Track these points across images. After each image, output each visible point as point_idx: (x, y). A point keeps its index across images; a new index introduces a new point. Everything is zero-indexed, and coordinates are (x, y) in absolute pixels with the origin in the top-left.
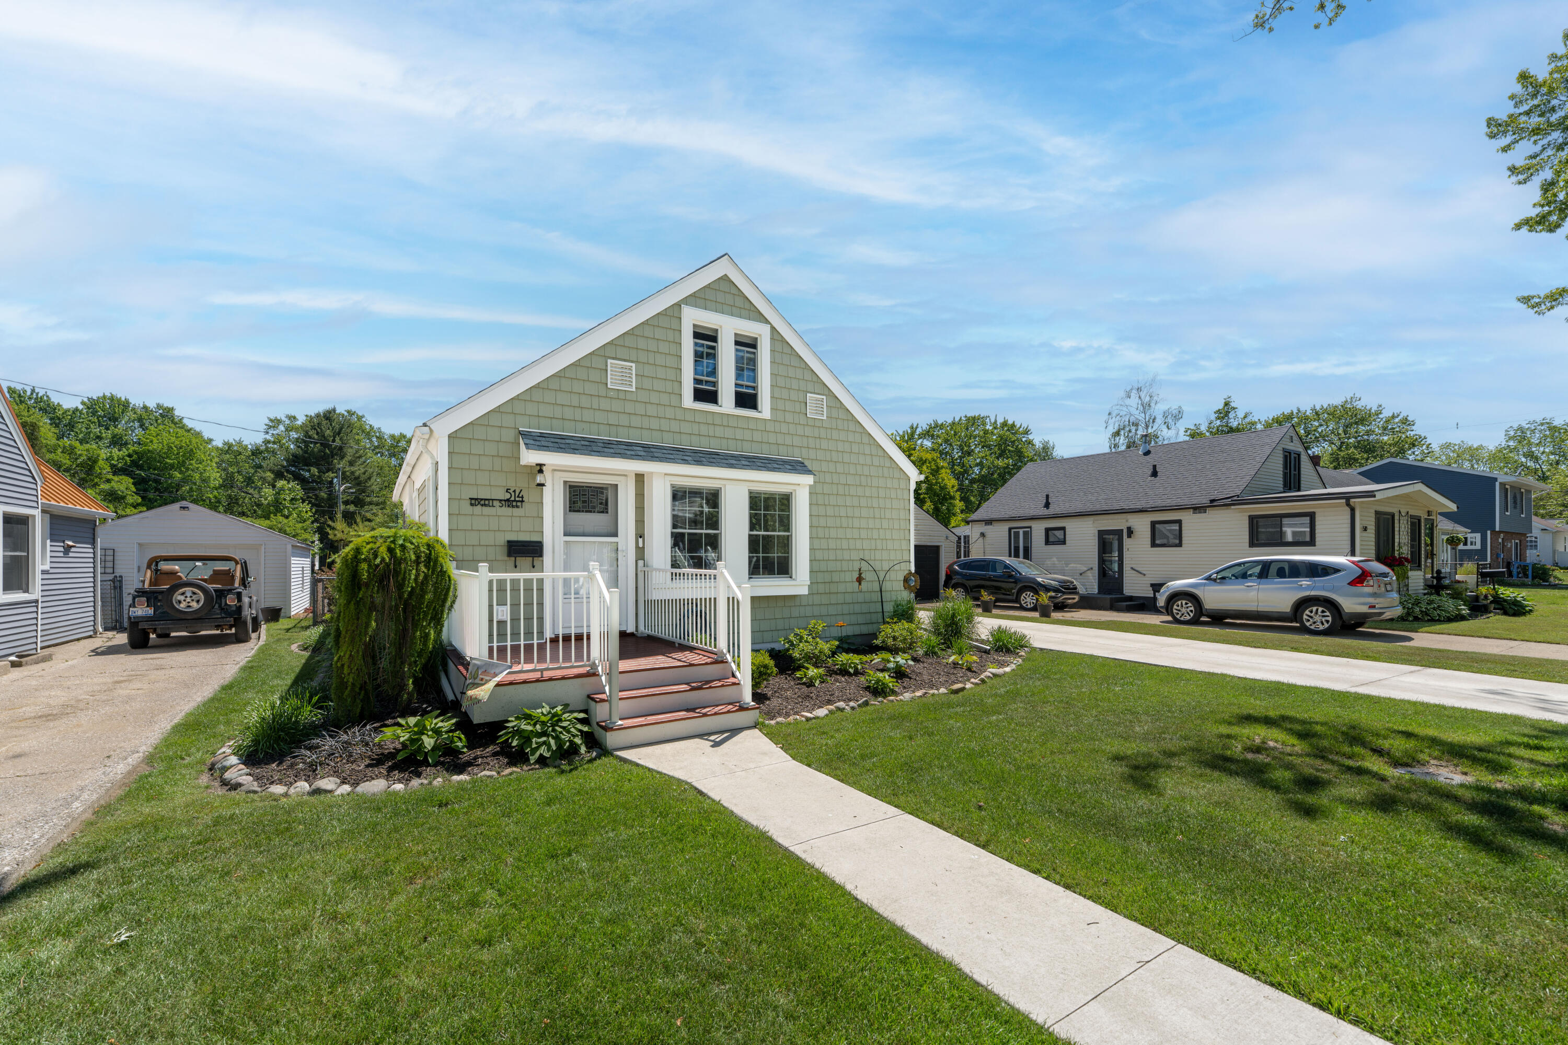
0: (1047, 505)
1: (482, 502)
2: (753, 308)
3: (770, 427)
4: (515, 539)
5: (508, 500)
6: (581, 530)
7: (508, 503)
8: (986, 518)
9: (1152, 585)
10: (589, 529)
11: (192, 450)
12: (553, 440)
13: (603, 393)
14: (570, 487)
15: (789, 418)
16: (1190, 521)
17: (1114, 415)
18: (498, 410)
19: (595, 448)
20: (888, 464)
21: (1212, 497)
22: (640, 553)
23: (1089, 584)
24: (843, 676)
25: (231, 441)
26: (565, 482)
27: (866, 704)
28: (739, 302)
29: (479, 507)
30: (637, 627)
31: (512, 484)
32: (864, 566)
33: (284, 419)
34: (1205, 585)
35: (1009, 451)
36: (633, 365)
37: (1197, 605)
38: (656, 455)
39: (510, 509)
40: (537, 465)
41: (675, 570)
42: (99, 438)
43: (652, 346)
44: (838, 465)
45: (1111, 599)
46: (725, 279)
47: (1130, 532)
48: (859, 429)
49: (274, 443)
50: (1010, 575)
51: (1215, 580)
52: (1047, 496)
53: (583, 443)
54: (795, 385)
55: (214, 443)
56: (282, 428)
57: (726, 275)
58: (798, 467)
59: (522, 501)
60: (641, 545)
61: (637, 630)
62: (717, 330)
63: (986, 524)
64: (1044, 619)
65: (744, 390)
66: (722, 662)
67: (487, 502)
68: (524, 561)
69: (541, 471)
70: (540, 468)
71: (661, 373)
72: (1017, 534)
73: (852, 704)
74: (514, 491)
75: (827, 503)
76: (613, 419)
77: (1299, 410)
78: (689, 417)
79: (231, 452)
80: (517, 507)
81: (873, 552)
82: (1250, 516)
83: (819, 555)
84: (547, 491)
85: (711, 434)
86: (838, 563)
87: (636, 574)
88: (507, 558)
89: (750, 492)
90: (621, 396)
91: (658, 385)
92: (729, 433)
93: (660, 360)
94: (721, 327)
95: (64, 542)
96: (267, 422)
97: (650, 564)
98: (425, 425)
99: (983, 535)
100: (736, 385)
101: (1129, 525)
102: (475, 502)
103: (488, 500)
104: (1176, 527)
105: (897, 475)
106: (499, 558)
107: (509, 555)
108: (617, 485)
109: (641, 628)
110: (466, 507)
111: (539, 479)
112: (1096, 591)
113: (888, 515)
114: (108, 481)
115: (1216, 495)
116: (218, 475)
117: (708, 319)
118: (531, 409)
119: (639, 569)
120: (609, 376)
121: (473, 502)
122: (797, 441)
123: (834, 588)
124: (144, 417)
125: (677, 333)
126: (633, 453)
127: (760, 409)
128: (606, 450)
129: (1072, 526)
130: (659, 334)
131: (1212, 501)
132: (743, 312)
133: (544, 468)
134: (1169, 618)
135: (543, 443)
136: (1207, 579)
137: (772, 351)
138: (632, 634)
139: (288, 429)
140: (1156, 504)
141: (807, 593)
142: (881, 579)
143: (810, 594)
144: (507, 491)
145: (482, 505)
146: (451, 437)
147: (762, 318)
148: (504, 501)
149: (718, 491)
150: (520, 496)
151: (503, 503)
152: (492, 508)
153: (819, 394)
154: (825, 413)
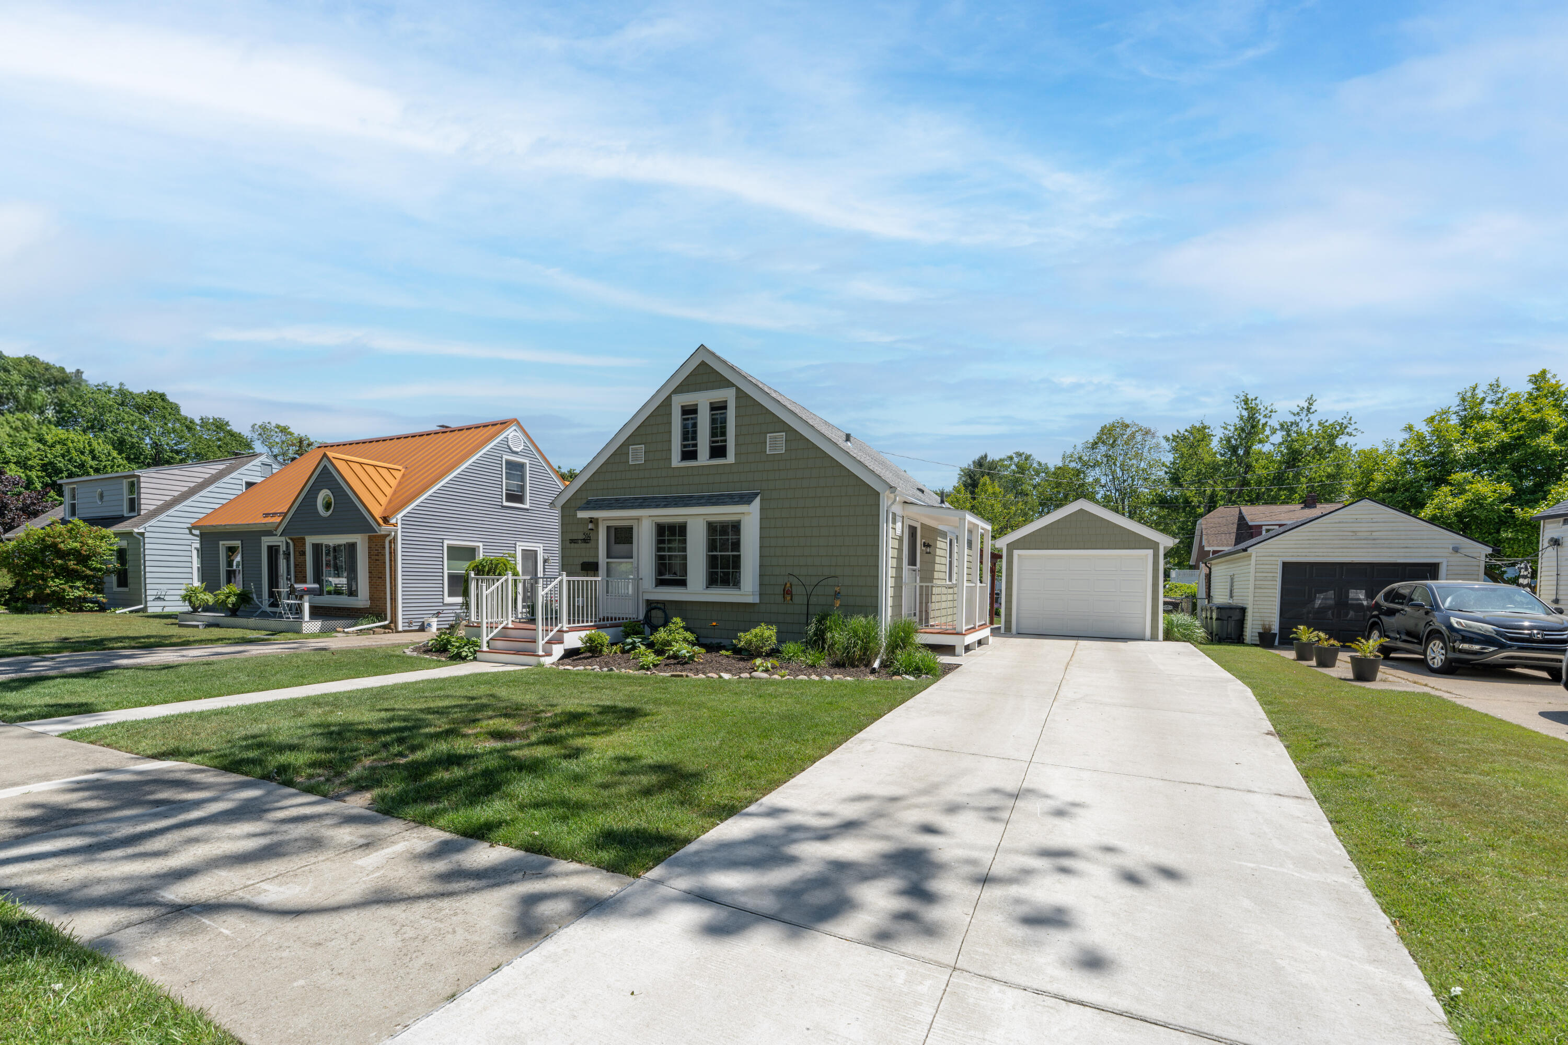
2: (722, 379)
3: (733, 469)
4: (588, 558)
6: (619, 555)
7: (585, 541)
10: (623, 554)
12: (599, 502)
13: (625, 468)
14: (615, 529)
15: (751, 458)
18: (580, 490)
26: (609, 527)
28: (713, 379)
31: (587, 530)
36: (643, 446)
39: (585, 544)
40: (589, 518)
43: (654, 430)
44: (796, 490)
46: (703, 364)
53: (612, 502)
54: (757, 429)
57: (702, 361)
59: (590, 540)
62: (697, 405)
65: (716, 444)
67: (576, 541)
68: (589, 572)
69: (597, 521)
71: (659, 446)
74: (587, 534)
76: (632, 484)
78: (675, 474)
80: (588, 543)
83: (776, 570)
84: (600, 533)
89: (709, 524)
91: (658, 456)
92: (703, 480)
93: (659, 438)
94: (699, 401)
100: (711, 442)
102: (573, 541)
105: (863, 491)
108: (633, 526)
110: (568, 544)
111: (597, 526)
117: (688, 399)
118: (594, 486)
120: (630, 457)
121: (571, 541)
122: (758, 476)
125: (671, 415)
127: (727, 457)
130: (659, 421)
132: (715, 384)
137: (737, 407)
141: (758, 602)
142: (809, 593)
143: (760, 603)
144: (584, 534)
145: (574, 543)
146: (562, 508)
147: (730, 384)
148: (583, 539)
149: (686, 524)
150: (589, 536)
151: (582, 541)
152: (578, 544)
153: (779, 432)
154: (784, 447)
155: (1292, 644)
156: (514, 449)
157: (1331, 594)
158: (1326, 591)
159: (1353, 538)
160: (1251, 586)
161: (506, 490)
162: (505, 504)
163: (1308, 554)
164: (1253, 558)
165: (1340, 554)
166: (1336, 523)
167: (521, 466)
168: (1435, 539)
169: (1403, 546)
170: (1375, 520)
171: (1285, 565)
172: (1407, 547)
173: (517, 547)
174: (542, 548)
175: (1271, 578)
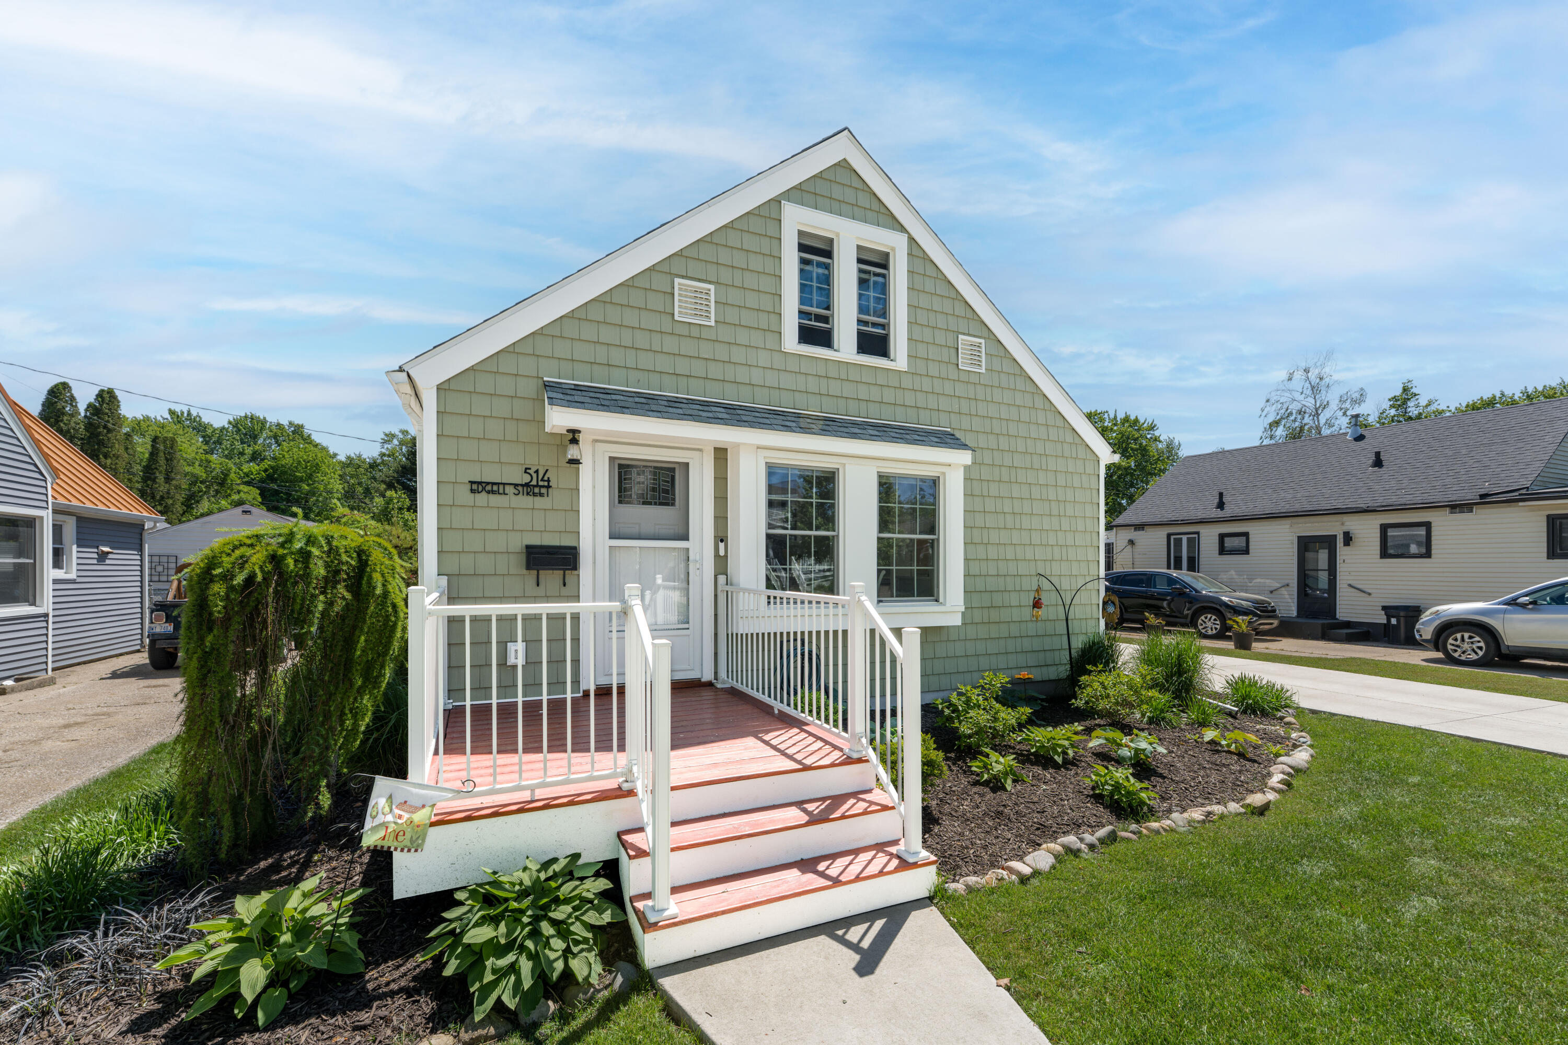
0: (1221, 505)
1: (489, 488)
2: (883, 210)
3: (907, 382)
4: (538, 543)
5: (527, 485)
6: (635, 530)
7: (528, 489)
8: (1137, 522)
9: (1384, 608)
10: (646, 529)
11: (317, 464)
12: (592, 395)
13: (667, 327)
14: (620, 466)
15: (933, 370)
16: (1442, 523)
17: (1272, 401)
18: (511, 350)
19: (654, 407)
20: (1069, 438)
21: (1483, 492)
22: (721, 564)
23: (1288, 605)
24: (1045, 768)
25: (353, 455)
26: (612, 459)
27: (1112, 838)
28: (864, 200)
29: (484, 493)
30: (716, 673)
31: (533, 461)
32: (1046, 585)
33: (397, 433)
34: (1505, 612)
35: (1132, 449)
36: (712, 287)
37: (1490, 639)
38: (744, 418)
39: (531, 498)
40: (568, 431)
41: (772, 593)
42: (242, 454)
43: (739, 260)
44: (1001, 438)
45: (1323, 625)
46: (844, 165)
47: (1348, 539)
48: (1030, 388)
49: (389, 456)
50: (1183, 594)
51: (1523, 606)
52: (1221, 495)
53: (637, 400)
54: (941, 322)
55: (339, 457)
56: (396, 442)
57: (845, 159)
58: (947, 440)
59: (549, 487)
60: (722, 553)
61: (716, 678)
62: (832, 240)
63: (1135, 530)
64: (1243, 652)
65: (870, 329)
66: (860, 761)
67: (495, 488)
68: (551, 578)
69: (574, 441)
70: (573, 436)
71: (752, 300)
72: (1178, 542)
73: (1089, 838)
74: (537, 472)
75: (985, 493)
76: (682, 366)
77: (1503, 394)
78: (793, 365)
79: (351, 463)
80: (541, 495)
81: (1048, 564)
82: (1548, 516)
83: (975, 570)
84: (585, 471)
85: (824, 391)
86: (1001, 579)
87: (716, 596)
88: (525, 572)
89: (881, 476)
90: (693, 333)
91: (748, 318)
92: (848, 390)
93: (751, 281)
94: (838, 235)
95: (97, 547)
96: (383, 436)
97: (735, 581)
98: (401, 370)
99: (1131, 542)
100: (860, 321)
101: (1346, 529)
102: (478, 487)
103: (498, 484)
104: (1422, 532)
105: (1082, 454)
106: (513, 571)
107: (528, 567)
108: (687, 464)
109: (723, 674)
110: (464, 493)
111: (573, 452)
112: (1295, 614)
113: (1070, 512)
114: (239, 492)
115: (1486, 487)
116: (341, 486)
117: (820, 223)
118: (562, 349)
119: (720, 588)
120: (676, 303)
121: (475, 487)
122: (944, 404)
123: (994, 615)
124: (279, 434)
125: (775, 242)
126: (710, 415)
127: (892, 355)
128: (671, 410)
129: (1257, 531)
130: (750, 243)
131: (1482, 496)
132: (869, 214)
133: (581, 437)
134: (1440, 655)
135: (577, 398)
136: (1507, 603)
137: (910, 272)
138: (710, 684)
139: (402, 443)
140: (1389, 502)
141: (959, 624)
142: (1067, 603)
143: (963, 625)
144: (525, 472)
145: (488, 492)
146: (442, 389)
147: (896, 225)
148: (522, 485)
149: (834, 473)
150: (546, 478)
151: (520, 488)
152: (503, 496)
153: (975, 336)
154: (983, 364)
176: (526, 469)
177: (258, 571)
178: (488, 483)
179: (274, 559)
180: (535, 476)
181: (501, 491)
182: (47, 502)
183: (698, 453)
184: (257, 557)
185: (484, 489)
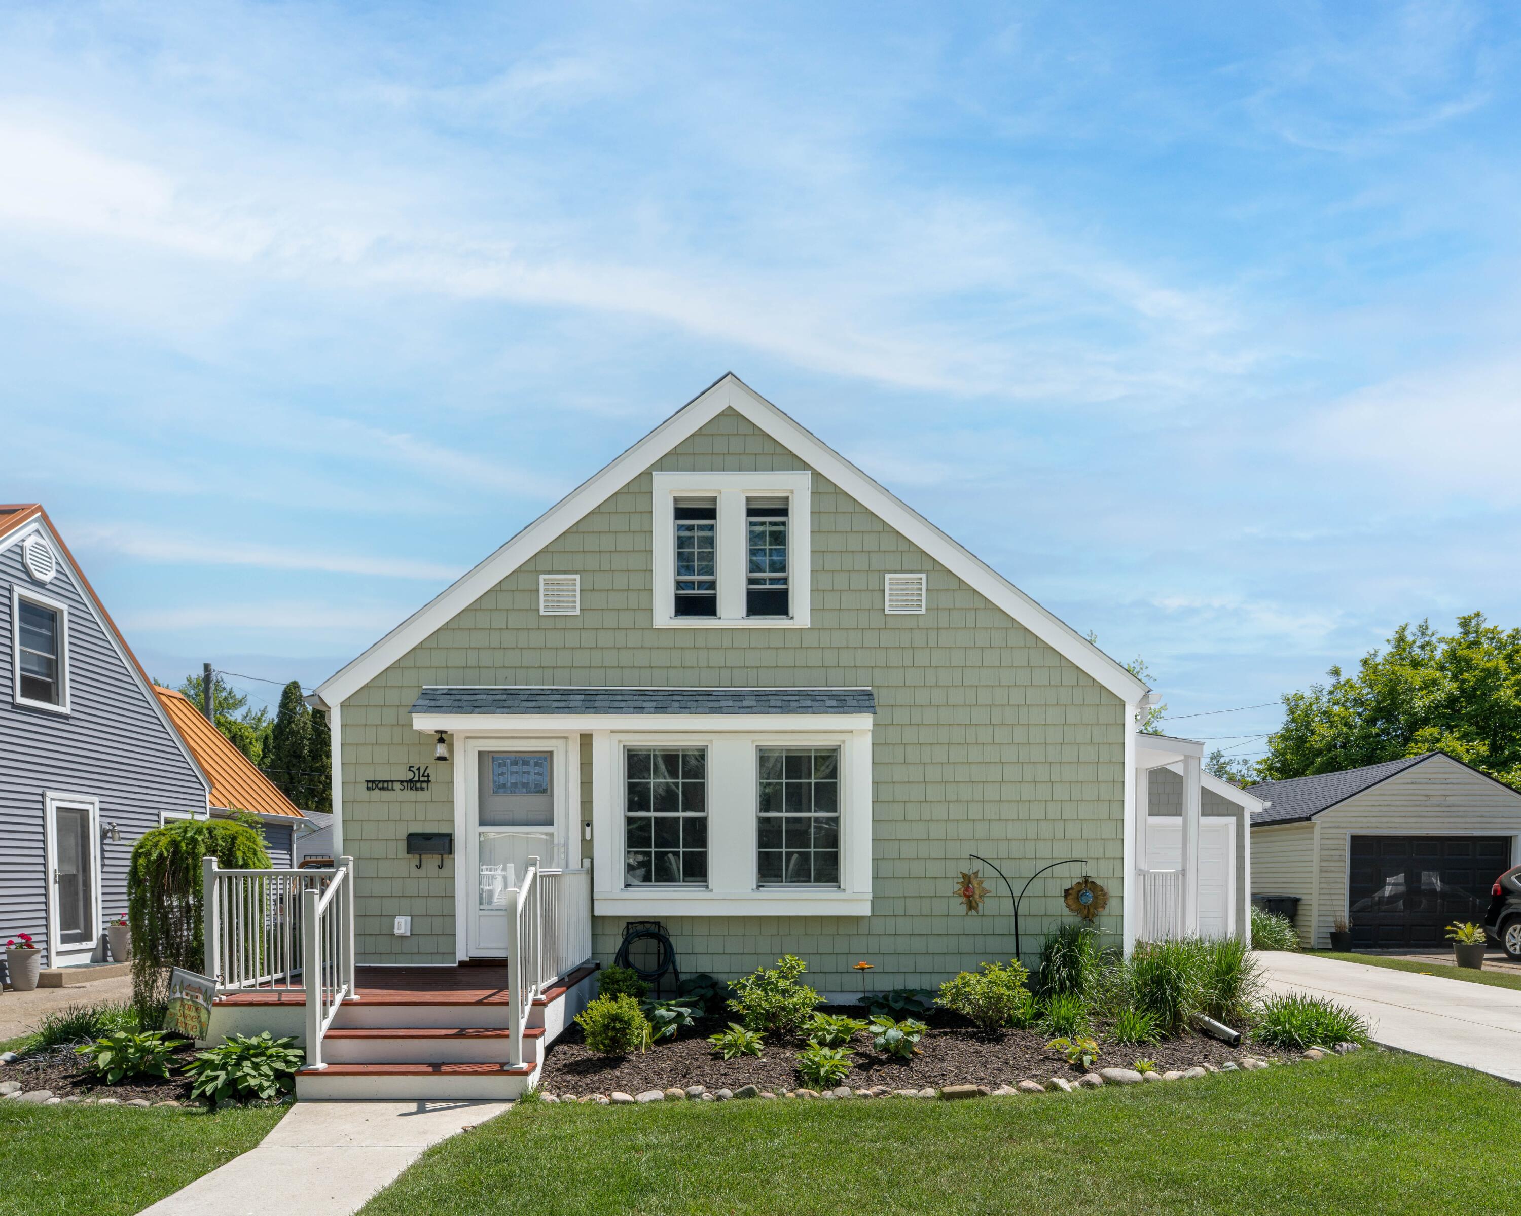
1: (380, 785)
2: (778, 450)
3: (808, 641)
4: (418, 831)
5: (411, 781)
7: (411, 784)
10: (520, 815)
13: (532, 624)
14: (484, 758)
15: (849, 621)
18: (397, 666)
22: (587, 848)
26: (480, 753)
28: (753, 445)
29: (377, 791)
31: (415, 761)
32: (980, 868)
36: (577, 576)
39: (414, 793)
40: (437, 732)
43: (606, 543)
46: (730, 413)
48: (1000, 623)
54: (861, 563)
57: (730, 407)
59: (428, 782)
60: (588, 837)
62: (713, 499)
65: (767, 586)
67: (386, 785)
68: (431, 861)
69: (442, 740)
70: (442, 737)
71: (620, 582)
74: (419, 769)
76: (548, 659)
78: (665, 641)
80: (422, 789)
84: (456, 765)
85: (703, 663)
88: (408, 856)
89: (760, 751)
90: (561, 624)
91: (616, 601)
92: (733, 659)
93: (619, 562)
94: (720, 492)
98: (314, 694)
100: (750, 581)
102: (373, 785)
103: (387, 782)
106: (400, 856)
107: (411, 852)
108: (551, 753)
110: (362, 790)
111: (442, 750)
117: (701, 484)
118: (438, 658)
120: (542, 599)
121: (370, 785)
122: (864, 658)
125: (645, 517)
127: (791, 614)
130: (617, 524)
132: (761, 460)
133: (454, 736)
137: (815, 512)
141: (868, 913)
142: (1017, 893)
143: (873, 915)
144: (410, 770)
145: (380, 789)
146: (345, 706)
147: (796, 463)
148: (406, 781)
149: (703, 750)
150: (426, 774)
151: (405, 784)
152: (392, 792)
153: (911, 572)
154: (924, 604)
155: (1452, 947)
156: (38, 575)
157: (1401, 878)
158: (1397, 874)
159: (1427, 803)
160: (1315, 869)
161: (22, 669)
162: (21, 700)
163: (1379, 825)
164: (1317, 830)
165: (1413, 825)
166: (1408, 784)
167: (51, 617)
168: (1510, 806)
169: (1479, 814)
170: (1449, 781)
171: (1354, 838)
172: (1482, 817)
173: (48, 801)
174: (97, 806)
175: (1337, 858)
176: (410, 767)
177: (164, 850)
178: (380, 782)
179: (175, 844)
180: (417, 772)
181: (390, 787)
182: (206, 808)
183: (564, 740)
184: (164, 841)
185: (377, 786)
